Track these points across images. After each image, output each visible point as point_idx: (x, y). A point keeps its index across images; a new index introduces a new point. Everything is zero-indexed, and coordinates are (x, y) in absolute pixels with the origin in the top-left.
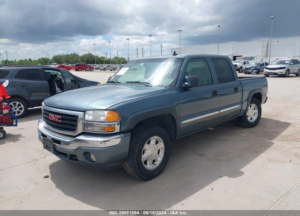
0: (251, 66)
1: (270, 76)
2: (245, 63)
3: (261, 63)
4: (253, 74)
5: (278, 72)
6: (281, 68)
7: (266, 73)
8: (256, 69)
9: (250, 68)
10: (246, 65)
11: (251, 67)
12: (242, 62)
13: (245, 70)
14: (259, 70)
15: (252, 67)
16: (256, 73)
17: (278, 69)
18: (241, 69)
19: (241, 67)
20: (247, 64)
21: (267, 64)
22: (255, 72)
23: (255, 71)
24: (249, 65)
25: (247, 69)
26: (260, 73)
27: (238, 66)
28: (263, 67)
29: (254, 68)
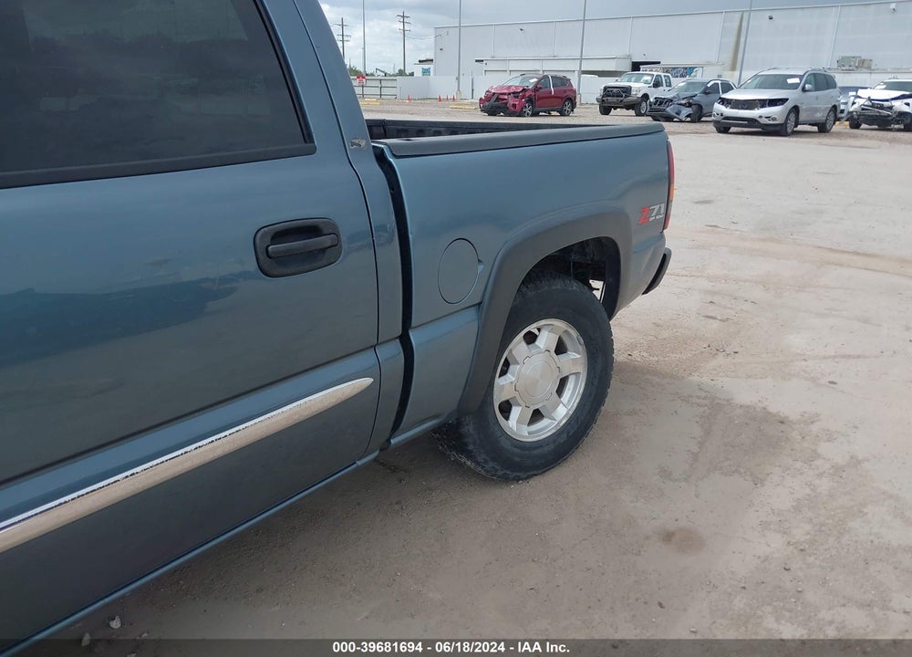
0: (675, 94)
1: (733, 129)
2: (657, 84)
3: (709, 85)
4: (681, 121)
5: (761, 117)
6: (773, 103)
7: (718, 118)
8: (690, 105)
9: (672, 101)
10: (660, 88)
11: (674, 97)
12: (649, 78)
13: (653, 106)
14: (700, 107)
15: (678, 97)
16: (689, 119)
17: (762, 107)
18: (644, 104)
19: (646, 97)
20: (664, 87)
21: (727, 88)
22: (687, 116)
23: (686, 111)
24: (669, 88)
25: (661, 103)
26: (703, 119)
27: (633, 93)
28: (713, 97)
29: (683, 102)
